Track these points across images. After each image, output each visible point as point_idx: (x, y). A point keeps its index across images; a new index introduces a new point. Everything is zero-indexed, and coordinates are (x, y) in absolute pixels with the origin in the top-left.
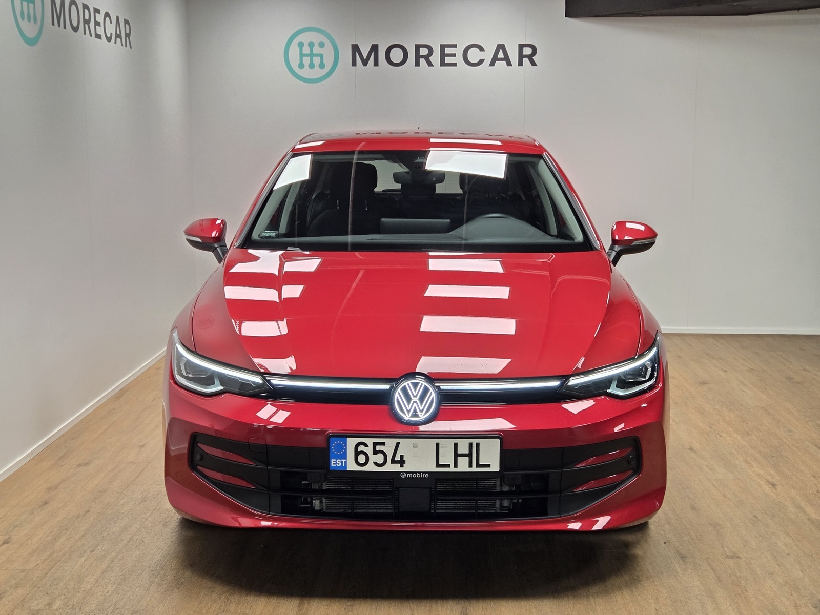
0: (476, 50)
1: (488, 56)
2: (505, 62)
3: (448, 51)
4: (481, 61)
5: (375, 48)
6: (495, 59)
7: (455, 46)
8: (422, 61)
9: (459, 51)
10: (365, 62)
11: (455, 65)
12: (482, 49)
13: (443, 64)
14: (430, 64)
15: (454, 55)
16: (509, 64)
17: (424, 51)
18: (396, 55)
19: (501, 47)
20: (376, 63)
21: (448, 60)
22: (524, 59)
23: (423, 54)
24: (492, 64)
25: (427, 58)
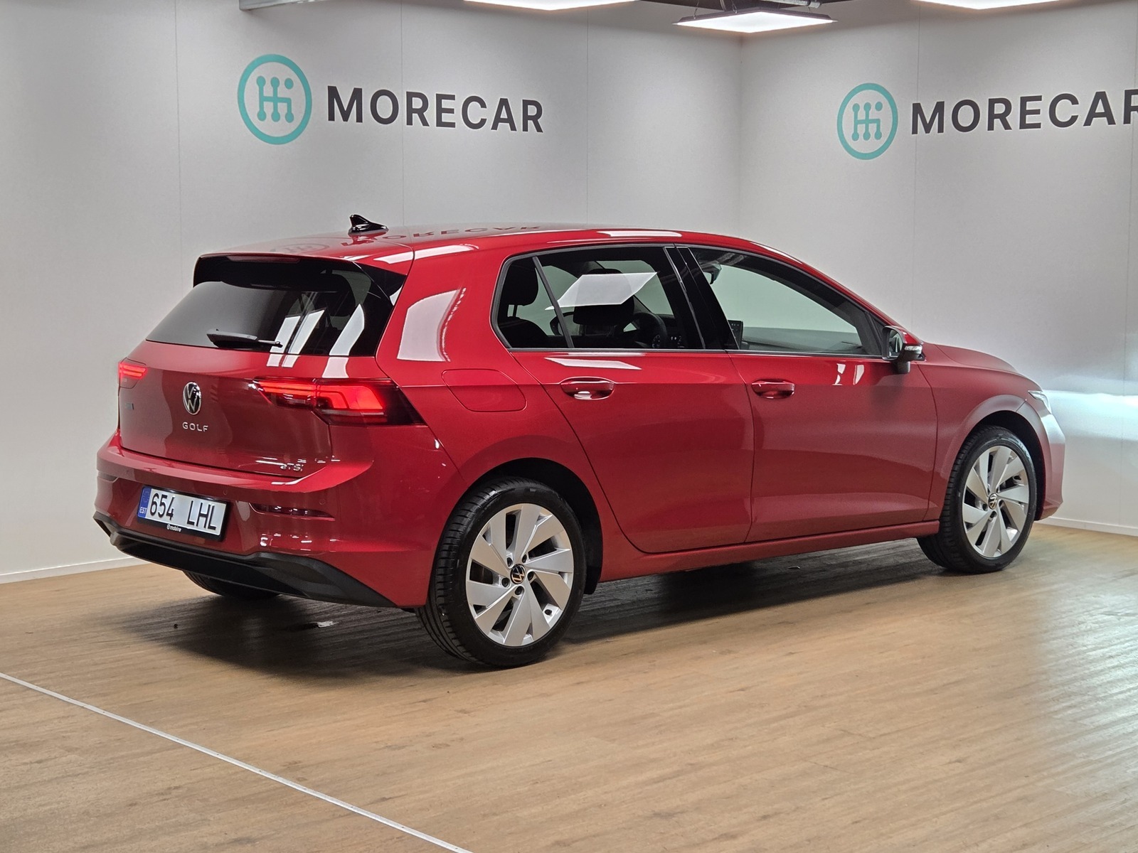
0: (1067, 102)
1: (1082, 111)
2: (1105, 118)
3: (1030, 106)
4: (1074, 119)
5: (940, 107)
6: (1092, 114)
7: (1039, 98)
8: (997, 122)
9: (1044, 106)
10: (928, 128)
11: (1038, 126)
12: (1074, 101)
13: (1023, 125)
14: (1007, 126)
15: (1037, 112)
16: (1111, 121)
17: (999, 109)
18: (966, 116)
19: (1101, 96)
20: (941, 129)
21: (1030, 119)
22: (1132, 112)
23: (998, 114)
24: (1088, 123)
25: (1003, 117)
